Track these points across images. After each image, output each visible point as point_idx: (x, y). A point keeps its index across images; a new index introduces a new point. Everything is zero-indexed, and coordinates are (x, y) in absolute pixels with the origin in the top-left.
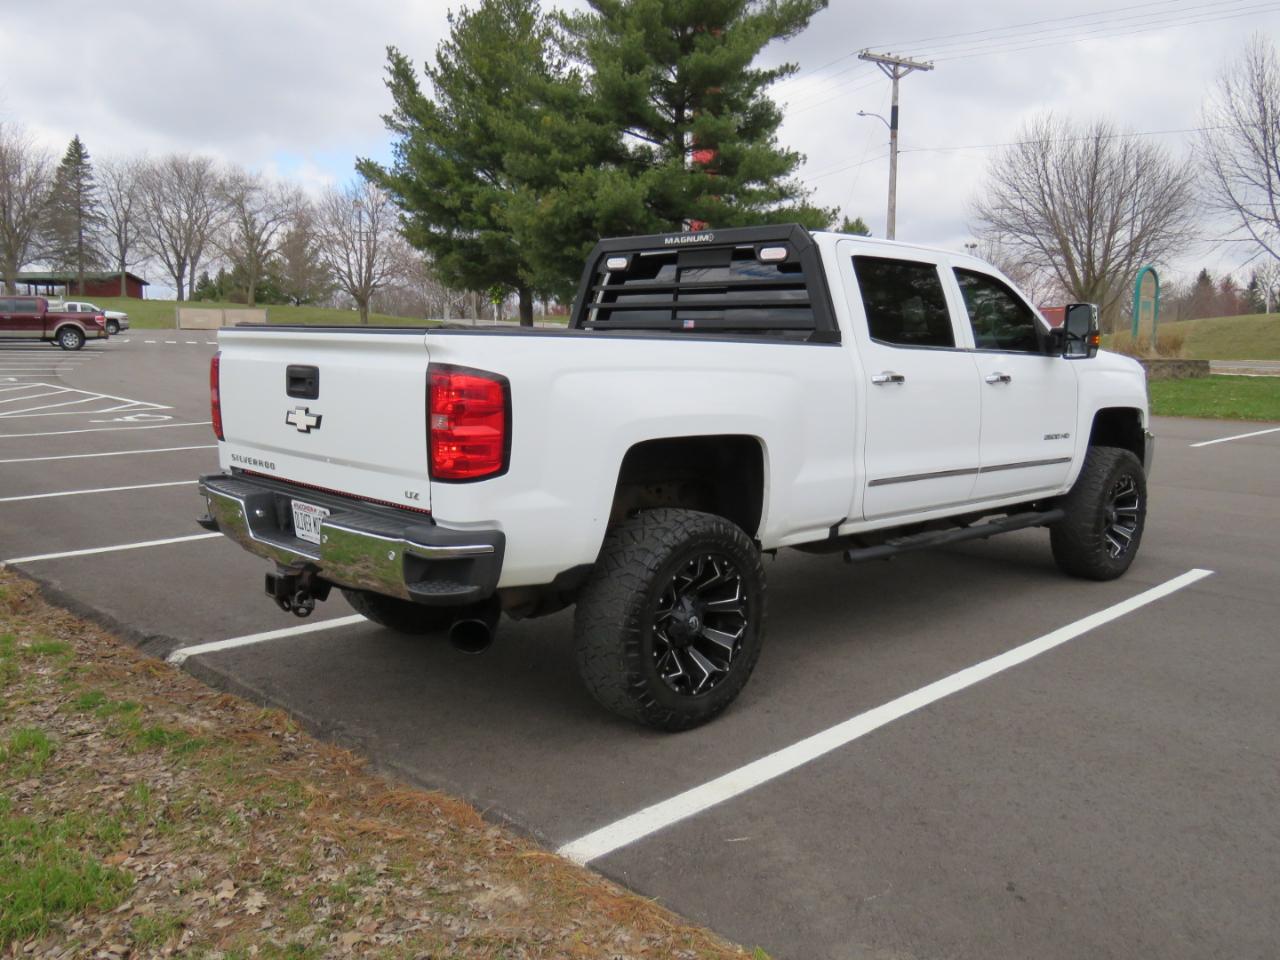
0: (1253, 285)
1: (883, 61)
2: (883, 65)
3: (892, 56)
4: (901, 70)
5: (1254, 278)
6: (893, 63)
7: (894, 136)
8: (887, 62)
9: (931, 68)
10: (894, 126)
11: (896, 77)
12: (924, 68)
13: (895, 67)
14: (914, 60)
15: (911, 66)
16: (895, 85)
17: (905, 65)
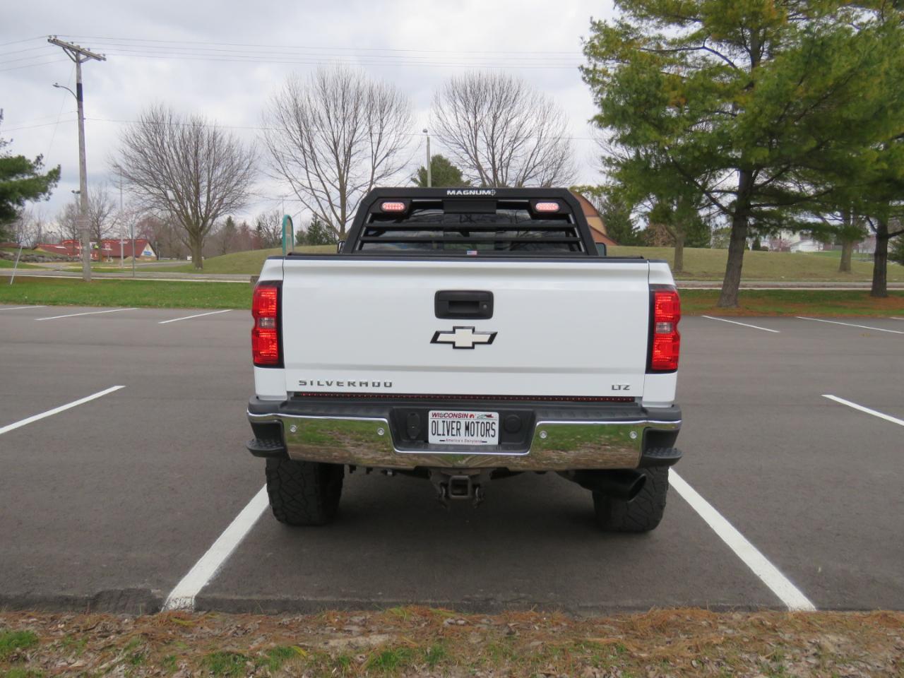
0: (259, 228)
1: (69, 48)
2: (67, 50)
3: (75, 45)
4: (82, 57)
5: (259, 223)
6: (75, 50)
7: (80, 106)
8: (72, 49)
9: (104, 59)
10: (80, 98)
11: (78, 62)
12: (98, 58)
13: (78, 54)
14: (91, 51)
15: (89, 55)
16: (78, 67)
17: (84, 53)
